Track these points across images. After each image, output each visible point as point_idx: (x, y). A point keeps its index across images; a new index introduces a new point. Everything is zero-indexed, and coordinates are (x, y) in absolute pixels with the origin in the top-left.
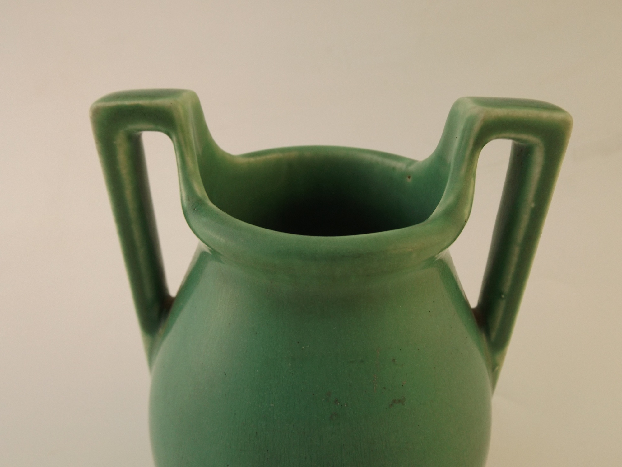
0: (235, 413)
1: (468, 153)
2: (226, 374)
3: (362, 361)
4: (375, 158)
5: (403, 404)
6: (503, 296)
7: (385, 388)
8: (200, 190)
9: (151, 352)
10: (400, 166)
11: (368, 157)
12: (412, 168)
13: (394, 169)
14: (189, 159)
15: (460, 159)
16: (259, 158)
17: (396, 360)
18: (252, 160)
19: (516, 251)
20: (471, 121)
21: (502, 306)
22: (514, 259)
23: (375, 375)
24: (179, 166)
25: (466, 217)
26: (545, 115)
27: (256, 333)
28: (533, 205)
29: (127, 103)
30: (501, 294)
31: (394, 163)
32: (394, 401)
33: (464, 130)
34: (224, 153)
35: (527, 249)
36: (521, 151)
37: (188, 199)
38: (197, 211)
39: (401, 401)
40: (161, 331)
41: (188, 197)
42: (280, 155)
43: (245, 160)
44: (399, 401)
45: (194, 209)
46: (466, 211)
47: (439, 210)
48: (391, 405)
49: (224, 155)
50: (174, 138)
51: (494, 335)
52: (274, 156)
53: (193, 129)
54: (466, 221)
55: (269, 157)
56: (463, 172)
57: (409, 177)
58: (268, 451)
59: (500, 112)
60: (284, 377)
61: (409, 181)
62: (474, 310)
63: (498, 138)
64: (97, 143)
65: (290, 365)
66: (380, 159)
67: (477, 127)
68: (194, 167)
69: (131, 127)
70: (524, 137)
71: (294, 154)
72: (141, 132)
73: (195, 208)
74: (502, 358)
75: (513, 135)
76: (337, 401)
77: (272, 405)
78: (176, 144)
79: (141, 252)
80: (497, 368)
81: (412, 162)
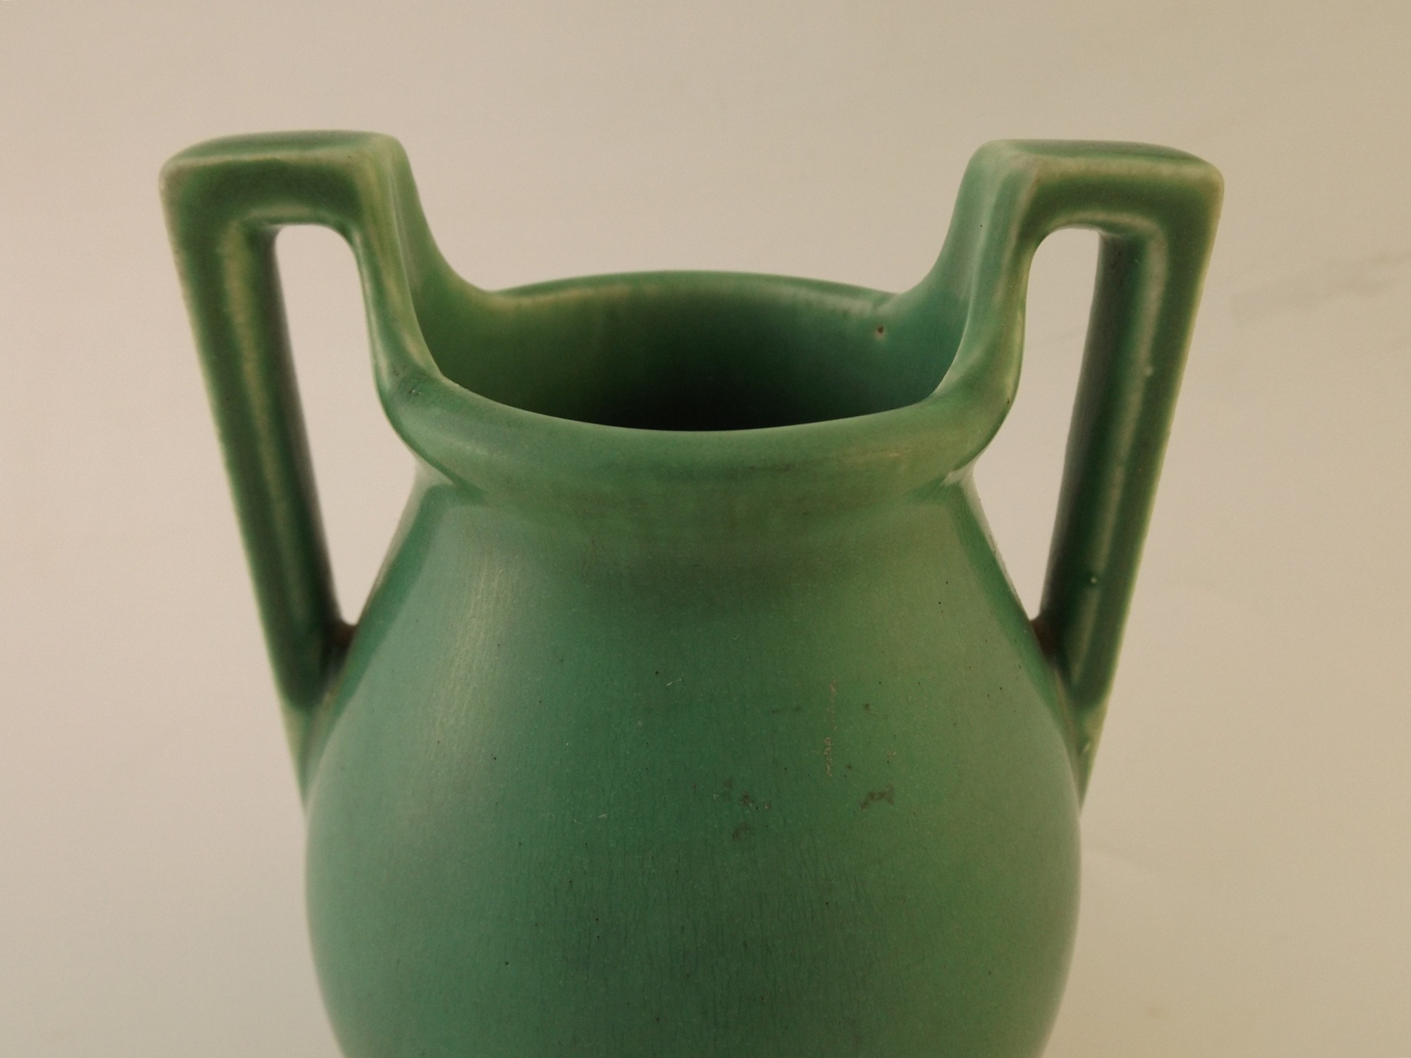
0: (520, 843)
1: (1008, 255)
2: (495, 759)
3: (798, 709)
4: (804, 294)
5: (890, 801)
6: (1094, 580)
7: (849, 767)
8: (419, 352)
9: (305, 752)
10: (857, 306)
11: (787, 291)
12: (886, 309)
13: (846, 314)
14: (391, 285)
15: (990, 269)
16: (542, 299)
17: (871, 707)
18: (526, 302)
19: (1117, 476)
20: (1010, 187)
21: (1092, 600)
22: (1114, 494)
23: (828, 738)
24: (370, 300)
25: (1009, 393)
26: (1166, 170)
27: (562, 661)
28: (1149, 371)
29: (248, 157)
30: (1089, 575)
31: (844, 303)
32: (872, 796)
33: (998, 207)
34: (463, 284)
35: (1140, 470)
36: (1119, 254)
37: (394, 372)
38: (417, 394)
39: (886, 796)
40: (327, 697)
41: (394, 368)
42: (589, 292)
43: (511, 303)
44: (882, 795)
45: (410, 392)
46: (1009, 381)
47: (951, 377)
48: (865, 803)
49: (463, 289)
50: (357, 238)
51: (1077, 669)
52: (574, 294)
53: (398, 218)
54: (1009, 403)
55: (564, 295)
56: (999, 296)
57: (881, 330)
58: (597, 920)
59: (1073, 166)
60: (628, 753)
61: (881, 338)
62: (1035, 623)
63: (1069, 224)
64: (177, 252)
65: (640, 723)
66: (813, 296)
67: (1024, 199)
68: (401, 300)
69: (257, 213)
70: (1125, 218)
71: (619, 290)
72: (278, 226)
73: (413, 389)
74: (1098, 723)
75: (1101, 216)
76: (746, 797)
77: (604, 816)
78: (361, 251)
79: (281, 511)
80: (1088, 747)
81: (884, 297)
